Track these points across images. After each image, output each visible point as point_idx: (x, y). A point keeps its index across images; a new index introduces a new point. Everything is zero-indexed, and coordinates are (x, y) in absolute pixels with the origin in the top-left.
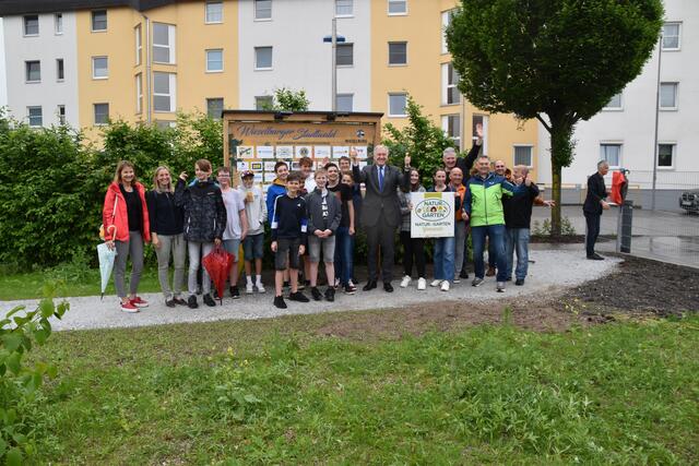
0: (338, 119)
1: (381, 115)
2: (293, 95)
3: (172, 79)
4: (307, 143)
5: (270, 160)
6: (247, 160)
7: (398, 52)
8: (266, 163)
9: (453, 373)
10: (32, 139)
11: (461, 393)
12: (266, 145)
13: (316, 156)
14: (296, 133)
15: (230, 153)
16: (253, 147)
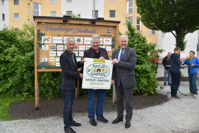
0: (97, 23)
1: (119, 22)
4: (80, 36)
5: (60, 44)
6: (47, 44)
8: (58, 46)
12: (58, 36)
13: (85, 43)
14: (74, 30)
15: (38, 40)
16: (51, 37)
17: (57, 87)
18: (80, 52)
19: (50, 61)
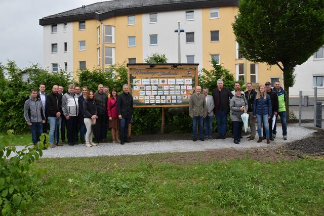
0: (178, 67)
1: (198, 64)
2: (160, 56)
3: (113, 50)
4: (164, 78)
5: (148, 85)
6: (138, 85)
7: (215, 36)
8: (146, 87)
9: (216, 179)
10: (49, 77)
11: (217, 187)
12: (146, 78)
13: (168, 84)
14: (159, 73)
15: (130, 82)
16: (140, 80)
17: (145, 124)
18: (164, 91)
19: (140, 99)
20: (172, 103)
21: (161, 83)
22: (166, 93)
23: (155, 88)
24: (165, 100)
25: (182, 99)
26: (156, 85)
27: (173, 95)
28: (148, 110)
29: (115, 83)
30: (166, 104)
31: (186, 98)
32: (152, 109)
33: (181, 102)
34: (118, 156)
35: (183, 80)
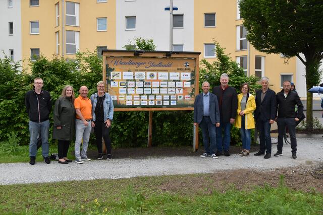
0: (173, 56)
1: (199, 53)
2: (146, 41)
3: (77, 35)
4: (154, 71)
5: (131, 80)
6: (117, 80)
7: (210, 20)
8: (129, 82)
12: (128, 71)
13: (159, 79)
14: (147, 64)
15: (107, 76)
16: (120, 73)
17: (125, 133)
18: (153, 89)
19: (119, 99)
20: (163, 105)
21: (148, 78)
22: (156, 91)
23: (141, 84)
24: (153, 102)
25: (177, 100)
26: (142, 81)
27: (165, 94)
28: (129, 114)
29: (83, 77)
30: (155, 106)
31: (182, 98)
32: (135, 113)
33: (175, 104)
34: (91, 181)
35: (178, 74)
